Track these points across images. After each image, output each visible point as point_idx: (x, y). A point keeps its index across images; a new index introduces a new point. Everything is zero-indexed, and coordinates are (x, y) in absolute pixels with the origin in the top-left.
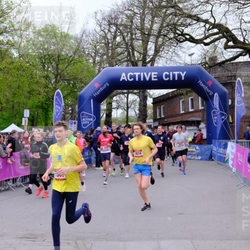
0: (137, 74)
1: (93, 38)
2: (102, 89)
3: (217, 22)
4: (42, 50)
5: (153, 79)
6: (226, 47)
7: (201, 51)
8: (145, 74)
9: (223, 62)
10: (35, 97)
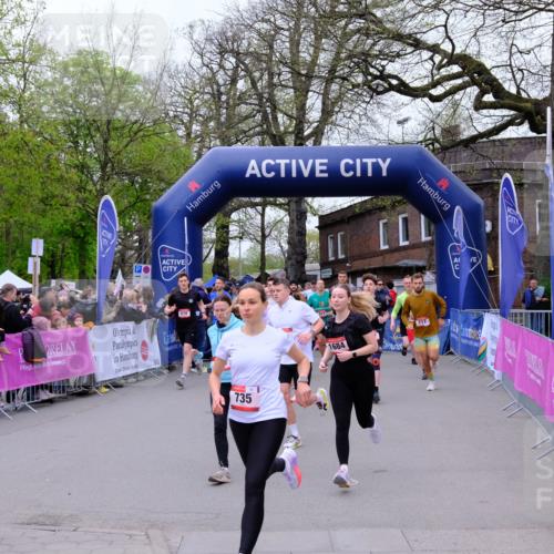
0: (283, 162)
1: (186, 82)
2: (205, 195)
3: (458, 51)
4: (71, 107)
5: (318, 174)
6: (479, 105)
7: (425, 113)
8: (301, 162)
9: (473, 139)
10: (56, 212)
